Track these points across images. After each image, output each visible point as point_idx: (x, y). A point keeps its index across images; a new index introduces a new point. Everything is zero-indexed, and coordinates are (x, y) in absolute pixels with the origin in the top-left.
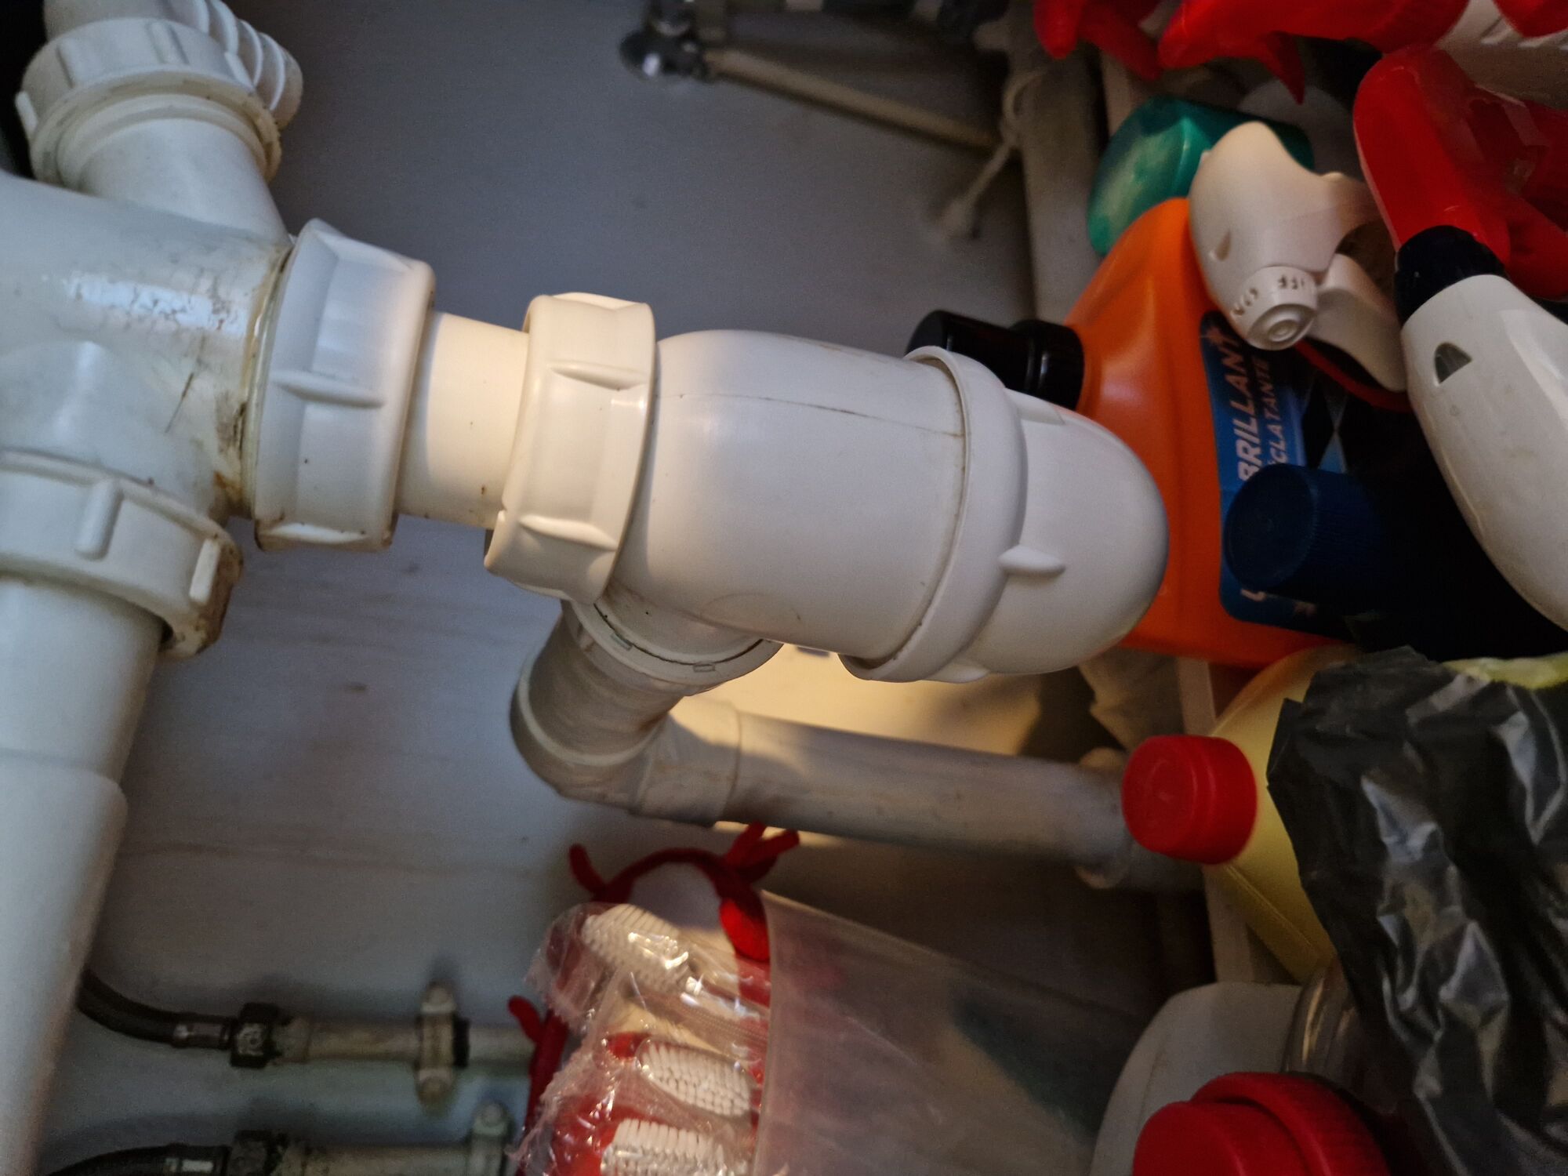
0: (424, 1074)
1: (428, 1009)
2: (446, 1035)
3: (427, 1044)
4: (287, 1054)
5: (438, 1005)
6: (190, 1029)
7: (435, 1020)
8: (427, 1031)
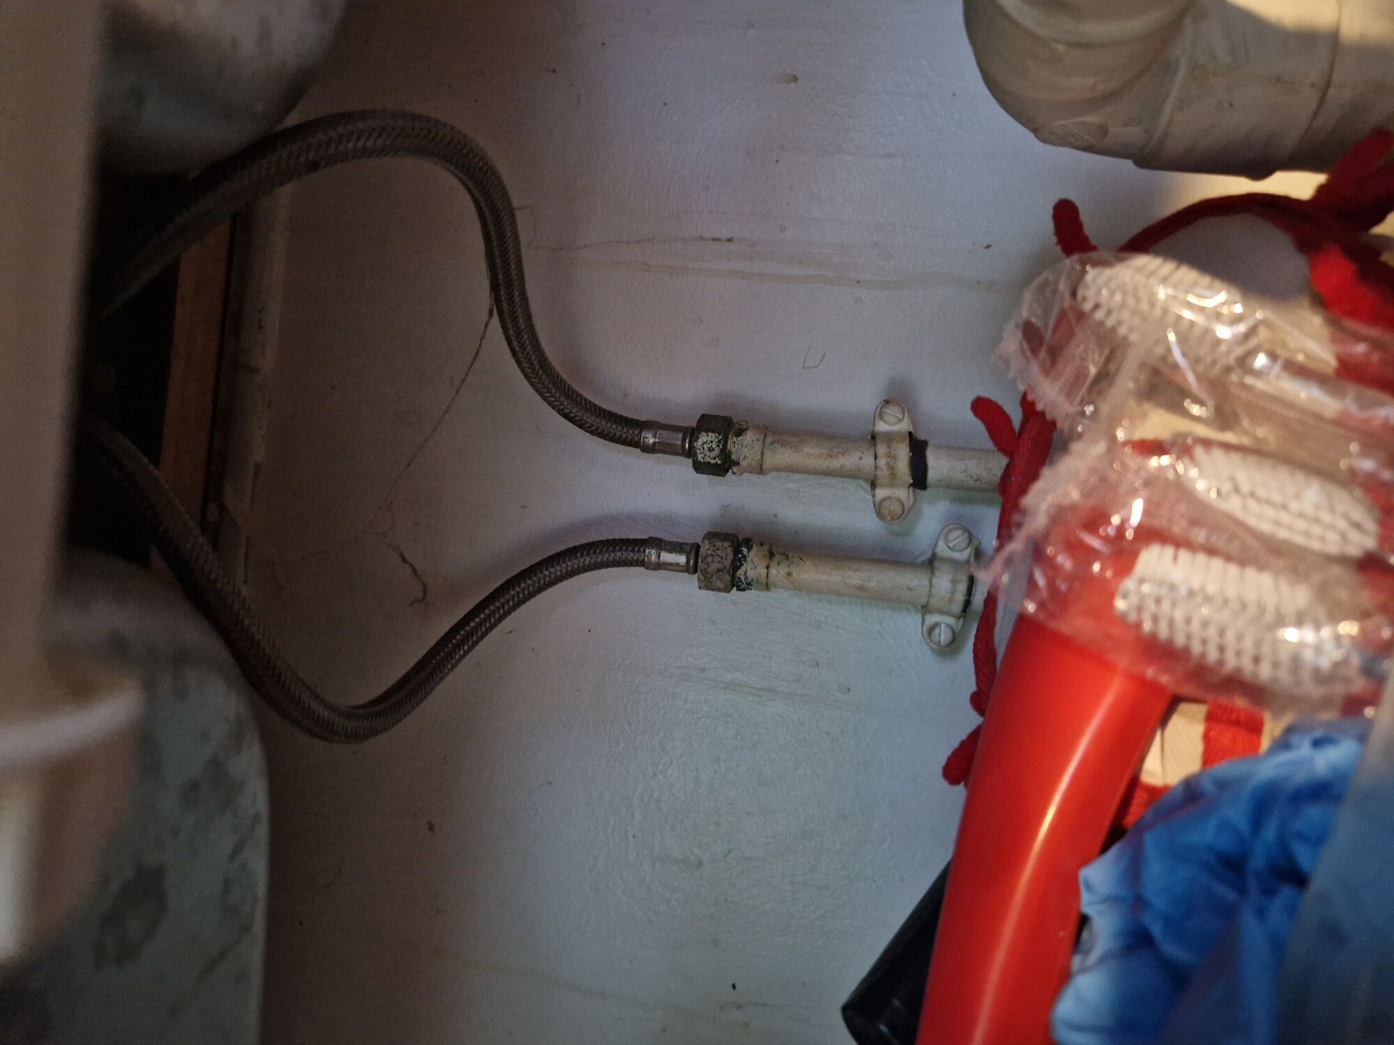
0: (881, 493)
1: (882, 427)
2: (903, 454)
3: (882, 462)
4: (744, 464)
5: (894, 423)
6: (655, 436)
7: (890, 438)
8: (881, 449)
